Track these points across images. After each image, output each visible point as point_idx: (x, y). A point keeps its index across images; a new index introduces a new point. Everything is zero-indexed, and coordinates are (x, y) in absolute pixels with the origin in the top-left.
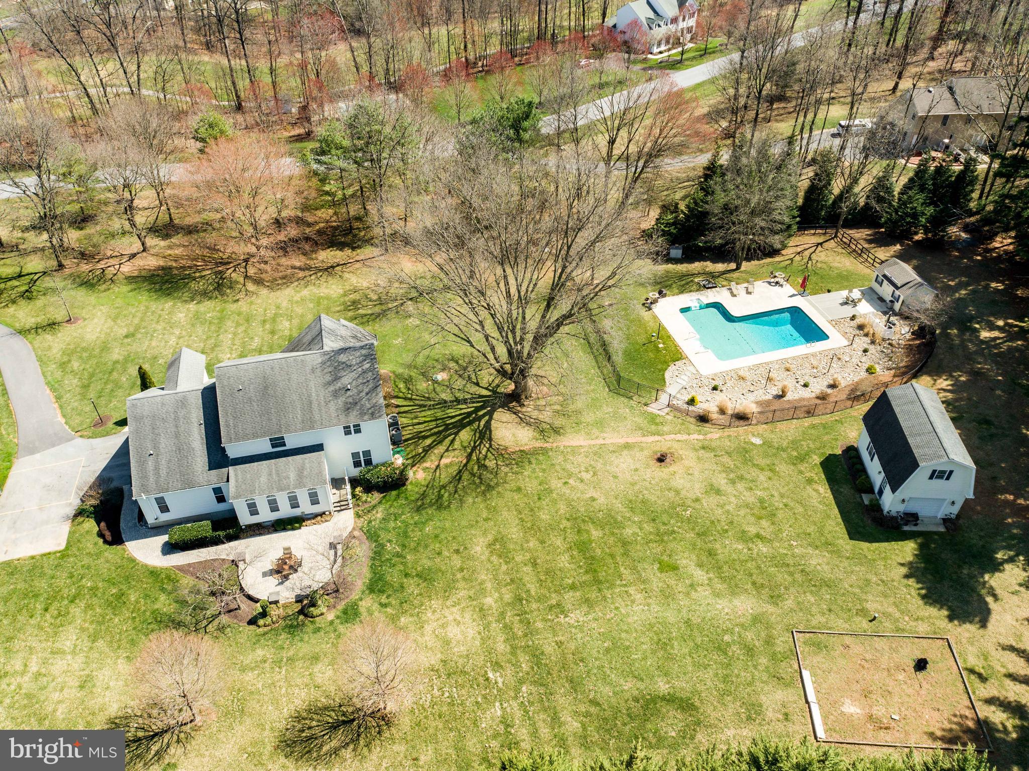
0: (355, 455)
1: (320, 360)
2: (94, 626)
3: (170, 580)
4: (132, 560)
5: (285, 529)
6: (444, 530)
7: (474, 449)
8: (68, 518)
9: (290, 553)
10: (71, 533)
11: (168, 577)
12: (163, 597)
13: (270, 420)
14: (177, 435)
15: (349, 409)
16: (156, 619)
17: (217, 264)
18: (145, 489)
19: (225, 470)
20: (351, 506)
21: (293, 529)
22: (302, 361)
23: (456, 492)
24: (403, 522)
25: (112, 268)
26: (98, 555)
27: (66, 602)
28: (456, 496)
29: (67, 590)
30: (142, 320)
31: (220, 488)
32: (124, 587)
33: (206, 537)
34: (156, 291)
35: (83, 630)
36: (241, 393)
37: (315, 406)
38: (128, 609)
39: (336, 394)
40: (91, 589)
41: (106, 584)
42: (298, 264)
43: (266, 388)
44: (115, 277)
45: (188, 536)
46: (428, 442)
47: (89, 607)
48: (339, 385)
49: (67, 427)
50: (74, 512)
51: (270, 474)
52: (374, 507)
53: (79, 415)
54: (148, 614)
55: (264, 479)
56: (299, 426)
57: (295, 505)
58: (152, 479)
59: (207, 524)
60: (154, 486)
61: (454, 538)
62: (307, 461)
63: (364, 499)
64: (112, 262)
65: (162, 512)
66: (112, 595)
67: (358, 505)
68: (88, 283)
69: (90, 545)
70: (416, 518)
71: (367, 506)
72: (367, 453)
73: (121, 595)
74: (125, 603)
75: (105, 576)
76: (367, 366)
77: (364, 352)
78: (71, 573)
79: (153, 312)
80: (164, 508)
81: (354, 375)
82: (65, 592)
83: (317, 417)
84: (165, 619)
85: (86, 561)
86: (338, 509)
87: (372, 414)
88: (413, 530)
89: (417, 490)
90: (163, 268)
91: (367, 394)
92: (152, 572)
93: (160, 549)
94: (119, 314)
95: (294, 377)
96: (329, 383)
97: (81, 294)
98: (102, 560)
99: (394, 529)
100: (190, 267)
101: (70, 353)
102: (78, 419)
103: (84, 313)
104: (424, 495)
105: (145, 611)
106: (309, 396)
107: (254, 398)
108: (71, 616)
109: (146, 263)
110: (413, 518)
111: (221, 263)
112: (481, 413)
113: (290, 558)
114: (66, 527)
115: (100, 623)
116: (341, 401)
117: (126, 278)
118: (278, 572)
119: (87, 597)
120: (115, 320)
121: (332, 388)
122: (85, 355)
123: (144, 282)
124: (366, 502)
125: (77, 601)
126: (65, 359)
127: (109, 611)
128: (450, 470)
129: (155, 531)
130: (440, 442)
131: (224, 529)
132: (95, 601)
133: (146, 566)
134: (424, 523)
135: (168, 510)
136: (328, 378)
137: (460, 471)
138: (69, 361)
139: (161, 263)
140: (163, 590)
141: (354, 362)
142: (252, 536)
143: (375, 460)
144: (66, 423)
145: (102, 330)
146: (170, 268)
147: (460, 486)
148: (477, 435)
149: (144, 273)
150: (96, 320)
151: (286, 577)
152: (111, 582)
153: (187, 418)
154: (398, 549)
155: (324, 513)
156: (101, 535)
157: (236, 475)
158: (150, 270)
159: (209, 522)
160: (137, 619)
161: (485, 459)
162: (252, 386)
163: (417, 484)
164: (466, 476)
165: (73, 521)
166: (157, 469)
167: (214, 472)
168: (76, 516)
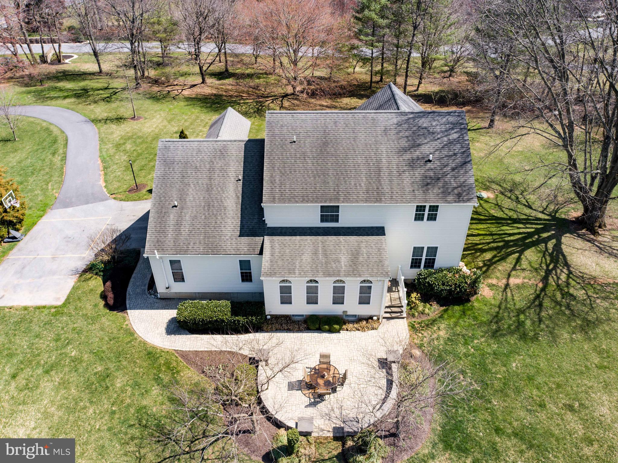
0: (418, 251)
1: (395, 121)
2: (60, 413)
3: (169, 368)
4: (131, 333)
5: (319, 330)
6: (539, 371)
7: (548, 272)
8: (76, 272)
9: (329, 363)
10: (75, 289)
11: (167, 364)
12: (155, 391)
13: (325, 182)
14: (209, 189)
15: (428, 184)
16: (140, 421)
17: (258, 97)
18: (160, 246)
19: (259, 239)
20: (404, 315)
21: (331, 331)
22: (373, 119)
23: (540, 321)
24: (476, 348)
25: (176, 92)
26: (94, 320)
27: (40, 371)
28: (542, 326)
29: (46, 356)
30: (191, 124)
31: (249, 261)
32: (111, 366)
33: (223, 321)
34: (207, 107)
35: (46, 415)
36: (294, 145)
37: (385, 173)
38: (109, 398)
39: (412, 164)
40: (74, 360)
41: (92, 358)
42: (325, 104)
43: (326, 144)
44: (177, 97)
45: (201, 315)
46: (488, 256)
47: (64, 384)
48: (417, 153)
49: (105, 190)
50: (84, 267)
51: (316, 253)
52: (434, 321)
53: (119, 181)
54: (132, 410)
55: (307, 257)
56: (362, 195)
57: (338, 300)
58: (170, 235)
59: (226, 304)
60: (171, 244)
61: (559, 386)
62: (363, 245)
63: (421, 308)
64: (177, 87)
65: (176, 280)
66: (96, 374)
67: (413, 316)
68: (155, 98)
69: (89, 306)
70: (495, 346)
71: (424, 318)
72: (433, 251)
73: (106, 376)
74: (107, 387)
75: (95, 347)
76: (454, 136)
77: (451, 119)
78: (58, 335)
79: (202, 120)
80: (179, 277)
81: (437, 144)
82: (44, 358)
83: (386, 188)
84: (152, 423)
85: (80, 323)
86: (388, 315)
87: (459, 195)
88: (493, 363)
89: (486, 309)
90: (215, 95)
91: (453, 169)
92: (149, 353)
93: (165, 325)
94: (174, 118)
95: (362, 136)
96: (405, 150)
97: (148, 104)
98: (97, 326)
99: (466, 355)
100: (237, 97)
101: (126, 139)
102: (116, 185)
103: (146, 115)
104: (497, 318)
105: (129, 406)
106: (379, 161)
107: (309, 154)
108: (39, 391)
109: (203, 91)
110: (489, 345)
111: (261, 96)
112: (545, 235)
113: (328, 369)
114: (71, 282)
115: (70, 411)
116: (419, 173)
117: (185, 98)
118: (310, 386)
119: (67, 369)
120: (169, 122)
121: (407, 156)
122: (139, 141)
123: (199, 101)
124: (423, 313)
125: (53, 373)
126: (122, 142)
127: (86, 396)
128: (525, 293)
129: (164, 303)
130: (503, 259)
131: (245, 315)
132: (73, 377)
133: (145, 343)
134: (507, 356)
135: (183, 280)
136: (404, 143)
137: (538, 297)
138: (124, 143)
139: (214, 92)
140: (157, 379)
141: (438, 129)
142: (277, 330)
143: (440, 261)
144: (105, 187)
145: (157, 126)
146: (221, 96)
147: (543, 314)
148: (548, 258)
149: (199, 96)
150: (154, 120)
151: (321, 397)
152: (99, 356)
153: (224, 171)
154: (476, 387)
155: (371, 318)
156: (104, 296)
157: (272, 247)
158: (205, 95)
159: (229, 303)
160: (117, 416)
161: (567, 287)
162: (308, 140)
163: (485, 302)
164: (547, 303)
165: (81, 276)
166: (179, 224)
167: (245, 239)
168: (85, 271)
